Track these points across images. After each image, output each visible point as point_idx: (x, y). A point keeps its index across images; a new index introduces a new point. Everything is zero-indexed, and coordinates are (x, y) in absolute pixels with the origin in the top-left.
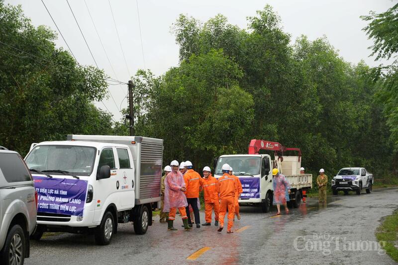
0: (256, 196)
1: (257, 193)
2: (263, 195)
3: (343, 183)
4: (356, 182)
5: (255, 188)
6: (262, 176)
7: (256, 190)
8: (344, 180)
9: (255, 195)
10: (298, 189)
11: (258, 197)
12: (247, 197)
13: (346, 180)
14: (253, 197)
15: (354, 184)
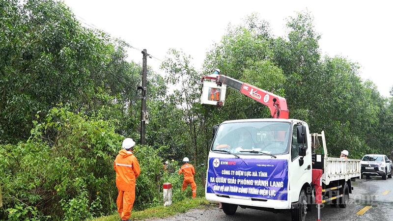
0: (280, 196)
1: (282, 189)
2: (294, 194)
3: (369, 168)
4: (382, 168)
5: (279, 180)
6: (293, 158)
7: (280, 185)
8: (370, 166)
9: (277, 194)
10: (346, 180)
11: (285, 197)
12: (262, 196)
13: (372, 166)
14: (275, 198)
15: (380, 169)
